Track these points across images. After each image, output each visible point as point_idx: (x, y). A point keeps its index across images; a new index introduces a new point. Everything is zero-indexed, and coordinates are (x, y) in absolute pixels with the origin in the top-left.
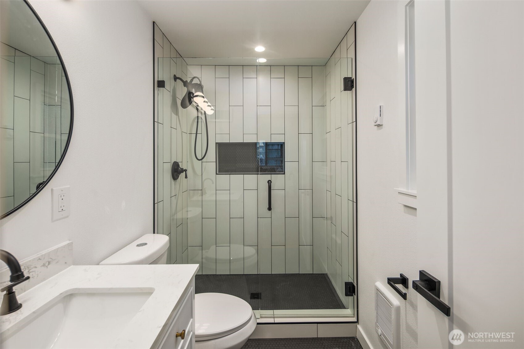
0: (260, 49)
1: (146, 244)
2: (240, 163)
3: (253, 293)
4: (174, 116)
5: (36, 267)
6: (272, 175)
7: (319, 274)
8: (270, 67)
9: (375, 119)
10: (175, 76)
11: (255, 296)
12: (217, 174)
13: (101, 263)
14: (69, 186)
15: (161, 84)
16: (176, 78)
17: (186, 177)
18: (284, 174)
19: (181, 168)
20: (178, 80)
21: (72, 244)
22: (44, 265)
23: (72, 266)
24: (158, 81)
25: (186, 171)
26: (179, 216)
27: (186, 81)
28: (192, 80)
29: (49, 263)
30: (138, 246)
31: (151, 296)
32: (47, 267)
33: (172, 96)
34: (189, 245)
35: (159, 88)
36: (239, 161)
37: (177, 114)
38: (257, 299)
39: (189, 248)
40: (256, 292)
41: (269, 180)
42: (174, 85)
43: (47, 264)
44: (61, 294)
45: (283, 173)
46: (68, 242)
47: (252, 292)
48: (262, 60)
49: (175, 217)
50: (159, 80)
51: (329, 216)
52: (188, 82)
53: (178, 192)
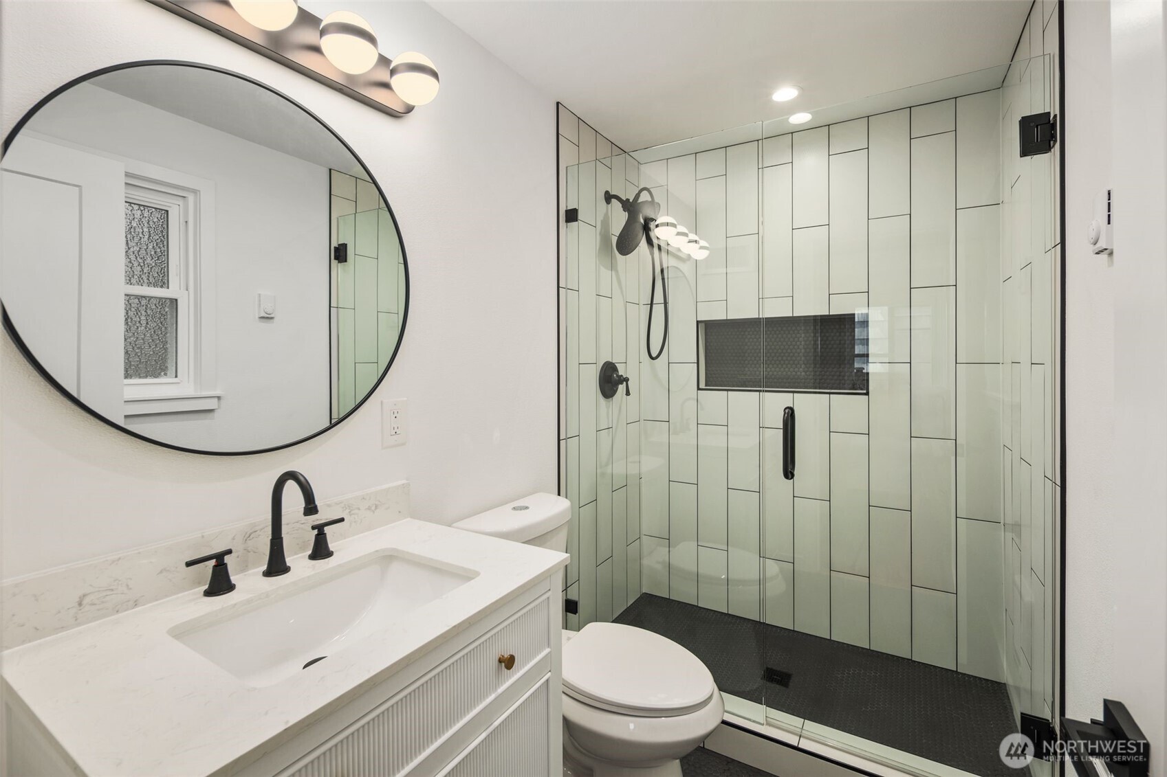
0: (785, 94)
1: (527, 508)
2: (753, 366)
3: (771, 669)
4: (606, 273)
5: (359, 509)
6: (831, 395)
7: (976, 677)
8: (825, 129)
9: (1093, 235)
10: (607, 193)
11: (775, 677)
12: (699, 389)
13: (454, 525)
14: (405, 399)
15: (572, 216)
16: (609, 197)
17: (628, 393)
18: (867, 394)
19: (618, 376)
20: (614, 200)
21: (410, 485)
22: (369, 508)
23: (409, 519)
24: (566, 211)
25: (627, 380)
26: (619, 469)
27: (628, 200)
28: (638, 196)
29: (376, 507)
30: (514, 508)
31: (469, 583)
32: (374, 512)
33: (600, 234)
34: (644, 531)
35: (568, 224)
36: (751, 362)
37: (613, 267)
38: (777, 684)
39: (644, 538)
40: (778, 669)
41: (789, 406)
42: (605, 211)
43: (373, 508)
44: (377, 551)
45: (865, 392)
46: (404, 481)
47: (769, 667)
48: (801, 118)
49: (609, 471)
50: (569, 208)
51: (1009, 521)
52: (631, 201)
53: (615, 422)
